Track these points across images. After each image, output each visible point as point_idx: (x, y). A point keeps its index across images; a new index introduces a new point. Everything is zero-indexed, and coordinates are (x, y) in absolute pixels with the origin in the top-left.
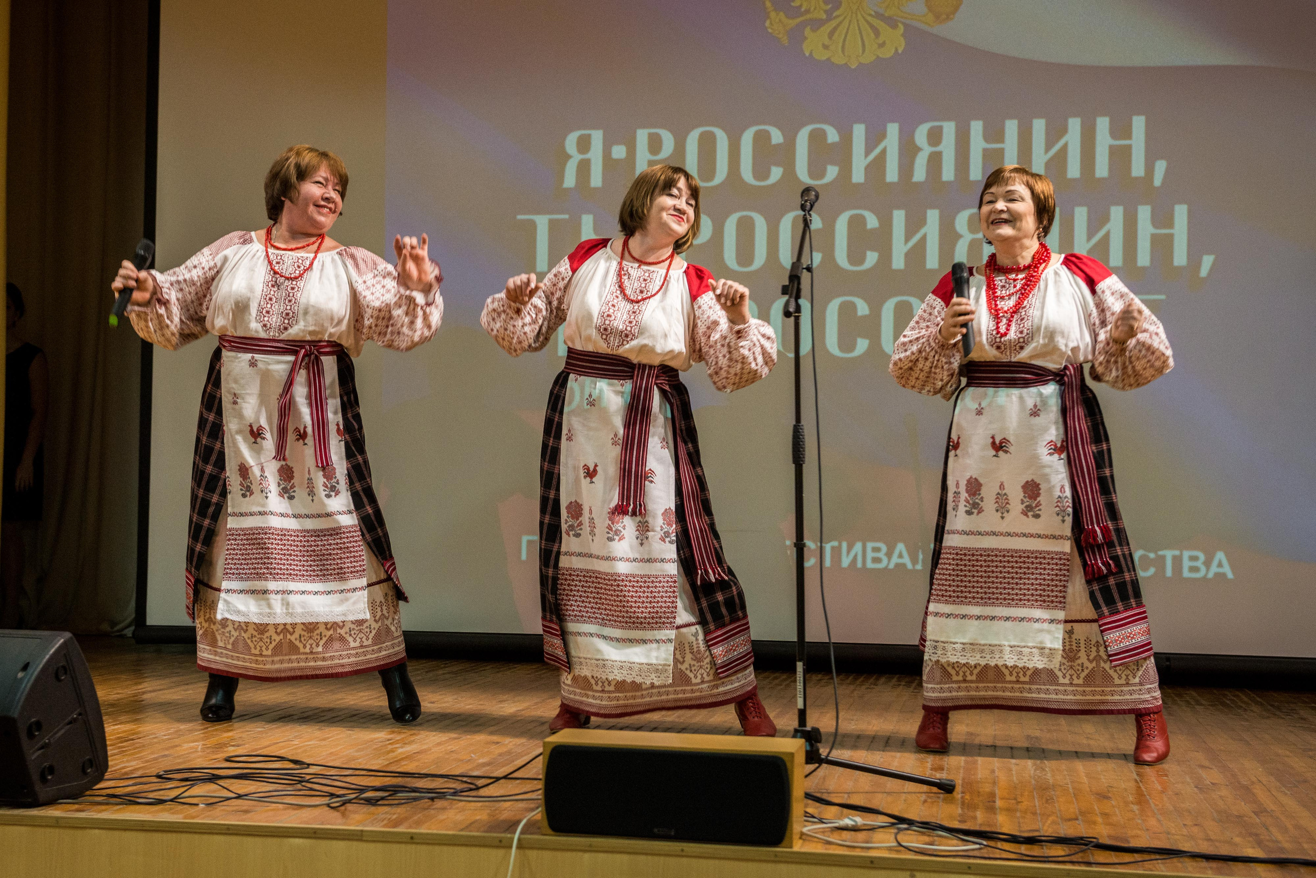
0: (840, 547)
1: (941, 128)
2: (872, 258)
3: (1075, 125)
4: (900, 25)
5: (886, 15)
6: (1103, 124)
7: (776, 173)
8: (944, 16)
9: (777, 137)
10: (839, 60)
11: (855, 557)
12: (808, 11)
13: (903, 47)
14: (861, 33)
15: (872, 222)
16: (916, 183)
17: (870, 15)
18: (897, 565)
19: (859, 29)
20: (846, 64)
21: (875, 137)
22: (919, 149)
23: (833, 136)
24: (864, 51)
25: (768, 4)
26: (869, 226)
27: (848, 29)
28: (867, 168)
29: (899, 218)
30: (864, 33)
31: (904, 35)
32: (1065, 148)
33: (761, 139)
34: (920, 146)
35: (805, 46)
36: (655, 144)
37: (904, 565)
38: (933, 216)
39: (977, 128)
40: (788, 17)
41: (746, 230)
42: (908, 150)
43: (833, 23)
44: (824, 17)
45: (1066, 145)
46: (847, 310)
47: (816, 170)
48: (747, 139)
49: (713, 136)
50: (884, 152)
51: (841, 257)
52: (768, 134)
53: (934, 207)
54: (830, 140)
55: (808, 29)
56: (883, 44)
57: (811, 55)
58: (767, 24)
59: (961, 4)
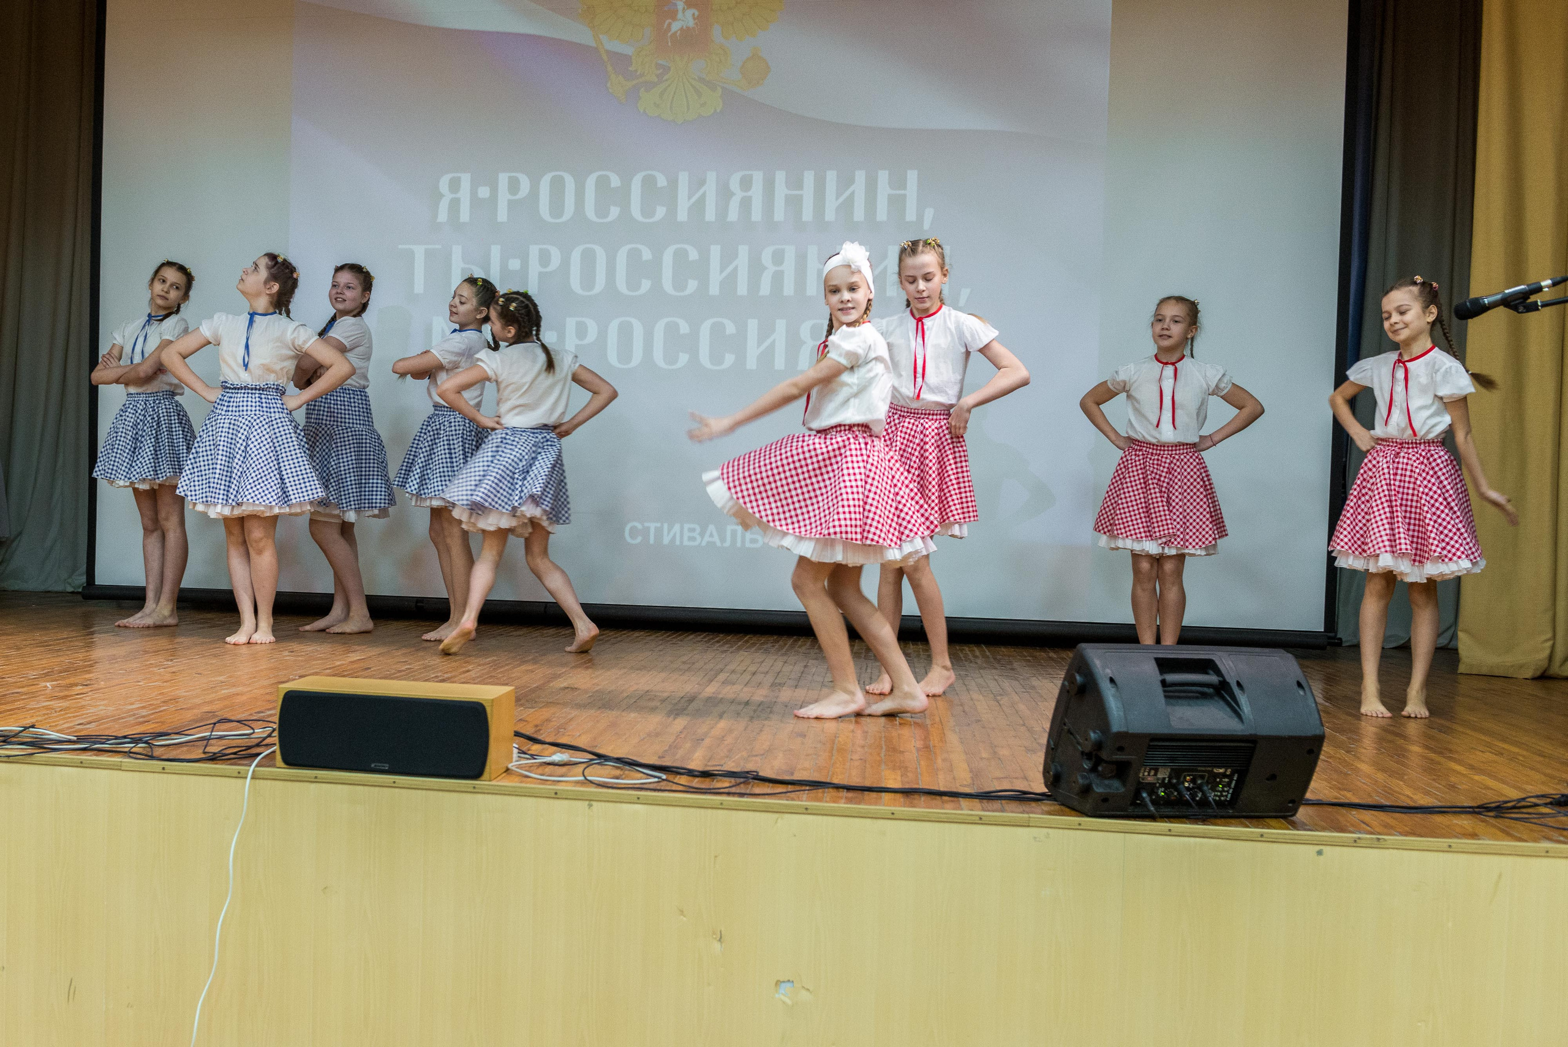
0: (662, 525)
1: (752, 176)
2: (692, 285)
3: (860, 177)
4: (719, 88)
5: (708, 79)
6: (883, 177)
7: (614, 212)
8: (755, 82)
9: (615, 181)
10: (667, 117)
12: (642, 75)
13: (721, 106)
14: (686, 94)
15: (693, 255)
16: (730, 223)
17: (695, 79)
18: (708, 543)
19: (685, 91)
20: (674, 120)
21: (696, 183)
22: (733, 194)
23: (662, 181)
24: (688, 110)
25: (610, 68)
26: (690, 259)
27: (675, 91)
28: (690, 210)
29: (715, 251)
30: (688, 96)
31: (721, 97)
32: (852, 195)
33: (602, 184)
35: (639, 104)
36: (514, 186)
38: (743, 251)
39: (780, 177)
40: (626, 79)
41: (589, 258)
42: (725, 194)
43: (665, 85)
44: (656, 80)
45: (853, 193)
46: (671, 329)
47: (648, 211)
48: (591, 182)
49: (562, 179)
50: (704, 195)
51: (668, 285)
52: (608, 177)
53: (744, 244)
54: (659, 185)
55: (642, 90)
56: (705, 104)
57: (645, 111)
58: (609, 85)
59: (769, 72)
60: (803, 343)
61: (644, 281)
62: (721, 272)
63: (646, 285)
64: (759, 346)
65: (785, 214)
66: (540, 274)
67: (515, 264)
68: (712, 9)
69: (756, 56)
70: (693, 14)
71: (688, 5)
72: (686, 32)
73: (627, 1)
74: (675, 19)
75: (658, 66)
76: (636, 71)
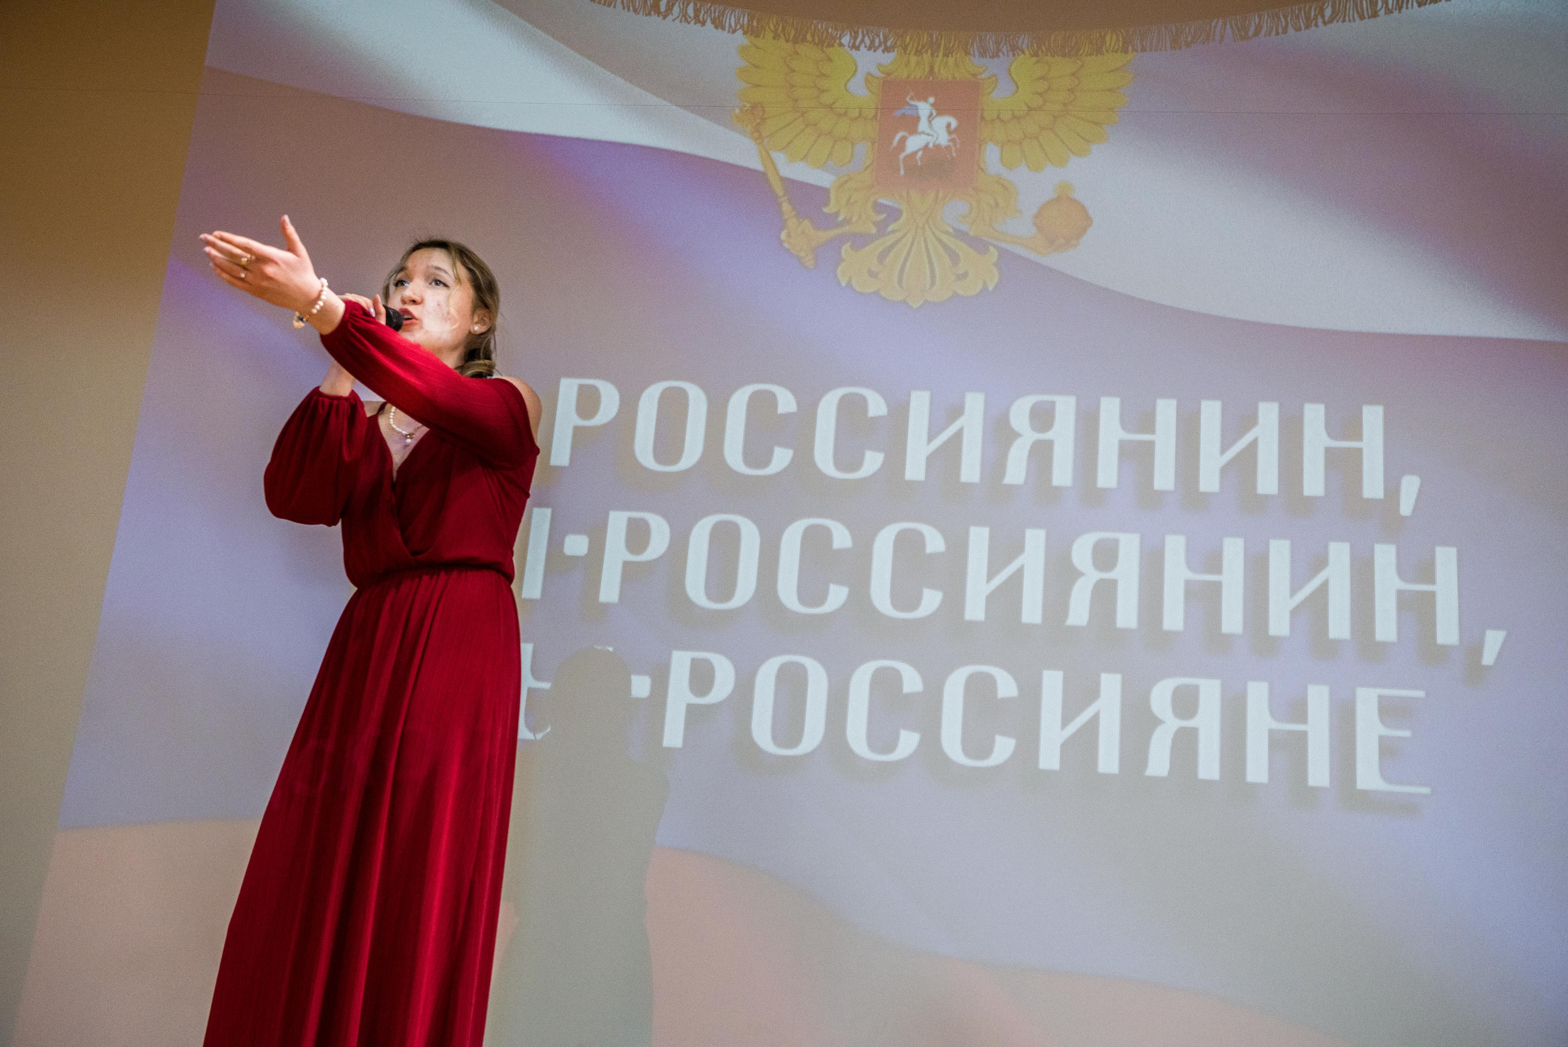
1: (1053, 403)
2: (931, 600)
3: (1269, 414)
4: (992, 249)
5: (971, 233)
6: (1314, 415)
7: (781, 458)
8: (1063, 241)
9: (786, 402)
10: (893, 294)
12: (847, 221)
13: (996, 280)
14: (929, 257)
15: (935, 543)
16: (1010, 487)
17: (947, 233)
19: (928, 252)
20: (904, 301)
21: (945, 413)
22: (1016, 435)
23: (877, 406)
24: (933, 284)
25: (786, 207)
26: (929, 549)
27: (910, 251)
28: (930, 459)
29: (979, 538)
30: (934, 260)
31: (995, 265)
32: (1252, 448)
33: (762, 405)
34: (1018, 431)
35: (840, 270)
36: (588, 403)
38: (1035, 540)
39: (1110, 408)
40: (816, 227)
42: (999, 436)
43: (889, 240)
44: (874, 231)
45: (1255, 442)
47: (847, 458)
48: (738, 403)
49: (683, 395)
50: (959, 435)
51: (881, 596)
52: (772, 397)
53: (1038, 526)
54: (872, 412)
55: (846, 247)
56: (965, 276)
57: (849, 284)
58: (783, 236)
59: (1090, 225)
60: (1156, 722)
61: (833, 588)
62: (990, 576)
63: (837, 596)
64: (1065, 722)
65: (1119, 476)
66: (626, 565)
67: (576, 545)
68: (982, 118)
69: (1064, 199)
70: (949, 125)
71: (940, 109)
72: (932, 153)
73: (826, 98)
74: (913, 130)
75: (878, 208)
76: (837, 214)
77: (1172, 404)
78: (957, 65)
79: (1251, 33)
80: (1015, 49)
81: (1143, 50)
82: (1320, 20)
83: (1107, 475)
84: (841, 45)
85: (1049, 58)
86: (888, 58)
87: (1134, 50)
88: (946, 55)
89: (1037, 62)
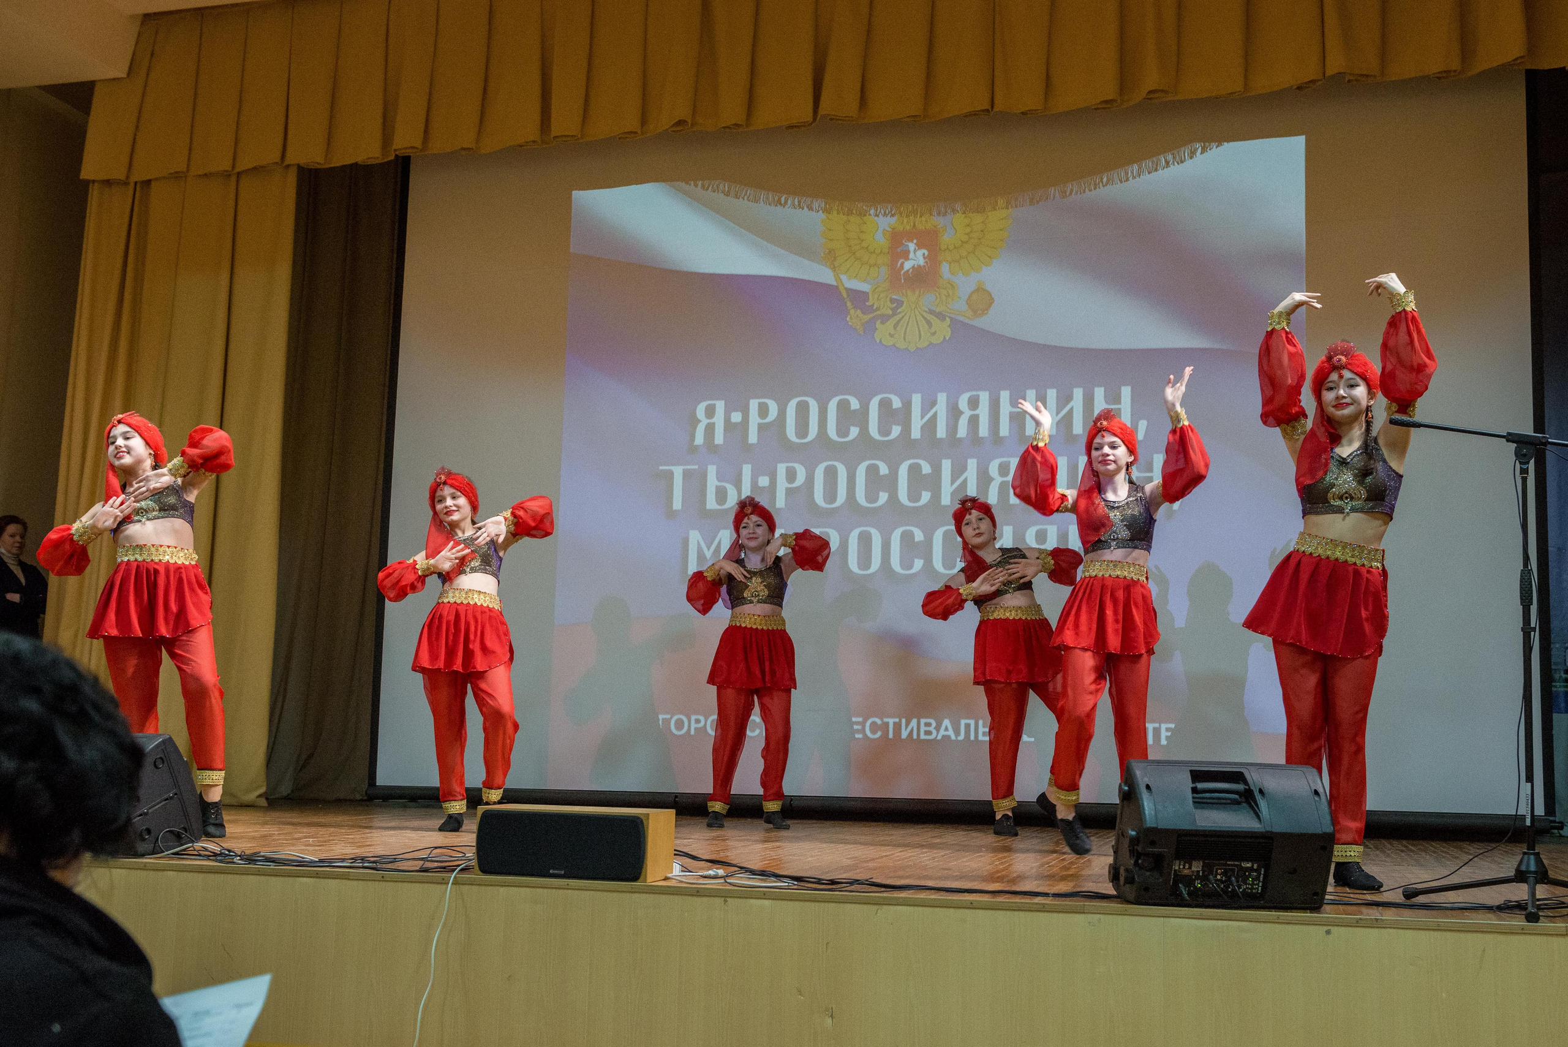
0: (900, 721)
1: (978, 396)
2: (926, 496)
3: (1078, 393)
4: (947, 319)
5: (937, 311)
6: (1100, 392)
7: (854, 432)
8: (980, 312)
9: (855, 404)
10: (902, 345)
11: (912, 731)
12: (878, 309)
13: (949, 335)
14: (918, 325)
15: (926, 469)
16: (960, 439)
17: (926, 312)
18: (943, 736)
19: (917, 322)
20: (907, 349)
21: (929, 403)
23: (897, 403)
24: (920, 338)
25: (849, 304)
26: (924, 472)
27: (908, 322)
28: (923, 428)
29: (946, 465)
30: (920, 325)
31: (949, 326)
32: (1071, 411)
33: (843, 406)
34: (964, 411)
35: (876, 335)
36: (763, 411)
37: (949, 737)
38: (972, 464)
39: (1005, 396)
40: (864, 313)
41: (831, 473)
42: (954, 413)
43: (897, 317)
44: (891, 313)
45: (1072, 409)
46: (907, 537)
47: (884, 430)
48: (832, 406)
49: (806, 404)
50: (935, 414)
51: (903, 496)
52: (848, 402)
53: (973, 457)
54: (894, 407)
55: (879, 322)
56: (934, 334)
57: (881, 341)
58: (848, 319)
59: (993, 302)
61: (881, 494)
62: (952, 482)
63: (883, 497)
65: (1010, 429)
66: (787, 489)
67: (764, 481)
68: (940, 249)
69: (980, 290)
70: (924, 254)
71: (920, 246)
72: (917, 270)
73: (865, 245)
74: (907, 258)
75: (892, 301)
76: (873, 305)
77: (1034, 391)
78: (926, 221)
79: (1068, 194)
80: (954, 211)
81: (1016, 207)
82: (1101, 185)
83: (1004, 430)
84: (870, 215)
85: (971, 215)
86: (892, 221)
87: (1012, 207)
88: (921, 216)
89: (966, 217)
